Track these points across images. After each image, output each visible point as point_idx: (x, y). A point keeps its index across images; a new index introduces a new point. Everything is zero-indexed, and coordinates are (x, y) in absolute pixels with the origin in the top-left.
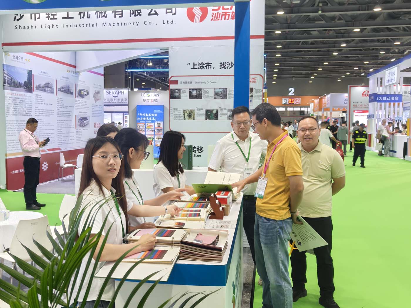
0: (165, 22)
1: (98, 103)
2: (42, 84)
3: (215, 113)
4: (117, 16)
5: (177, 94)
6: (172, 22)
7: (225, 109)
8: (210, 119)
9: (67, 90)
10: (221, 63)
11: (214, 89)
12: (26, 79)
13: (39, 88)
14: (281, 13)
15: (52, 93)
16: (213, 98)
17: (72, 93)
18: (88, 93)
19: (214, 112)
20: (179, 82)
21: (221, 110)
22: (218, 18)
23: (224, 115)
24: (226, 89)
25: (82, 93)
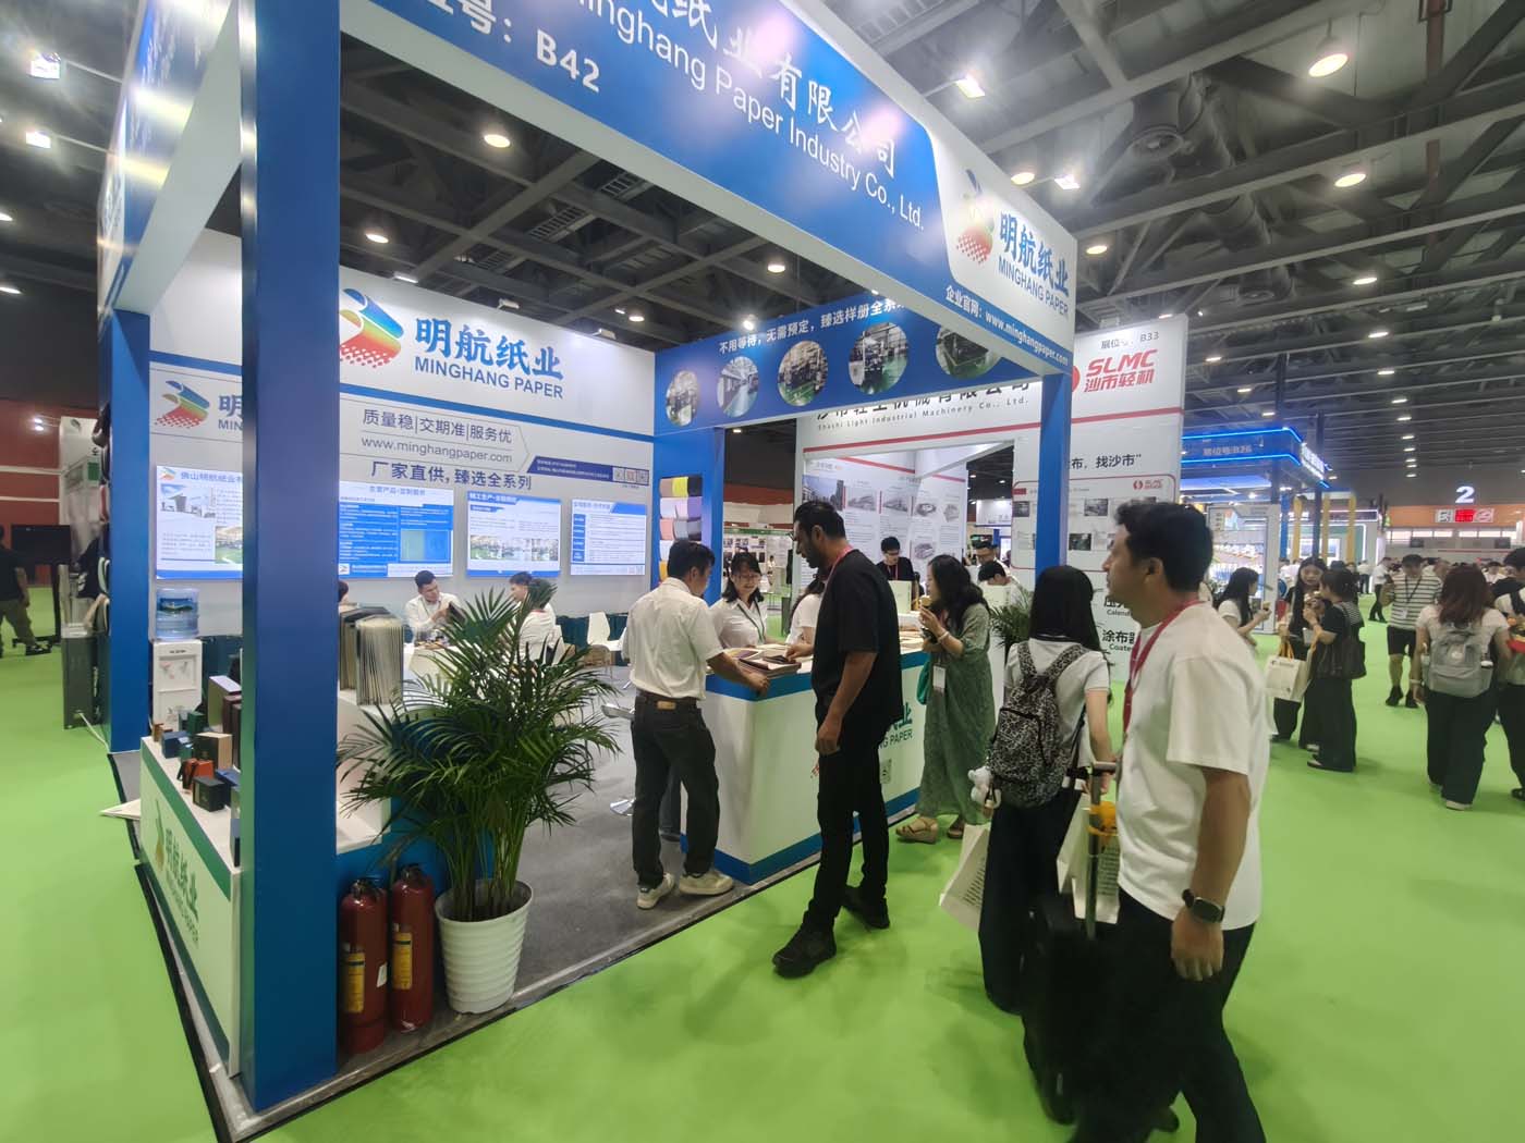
0: (1011, 402)
1: (951, 524)
2: (858, 500)
3: (1086, 540)
4: (943, 400)
5: (1023, 510)
6: (1021, 401)
7: (1104, 533)
8: (1075, 549)
9: (898, 506)
10: (1099, 459)
11: (1085, 500)
12: (834, 493)
13: (852, 503)
14: (1379, 335)
15: (873, 509)
16: (1083, 514)
17: (905, 510)
18: (934, 509)
19: (1085, 537)
20: (1028, 491)
21: (1097, 534)
23: (1103, 542)
24: (1107, 500)
25: (924, 508)
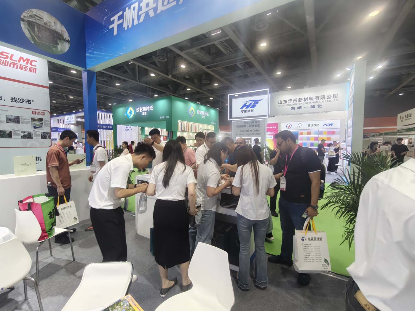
3: (9, 134)
7: (19, 131)
8: (2, 137)
10: (12, 98)
11: (6, 115)
16: (6, 122)
19: (8, 132)
21: (15, 131)
22: (6, 65)
23: (18, 135)
24: (19, 117)
